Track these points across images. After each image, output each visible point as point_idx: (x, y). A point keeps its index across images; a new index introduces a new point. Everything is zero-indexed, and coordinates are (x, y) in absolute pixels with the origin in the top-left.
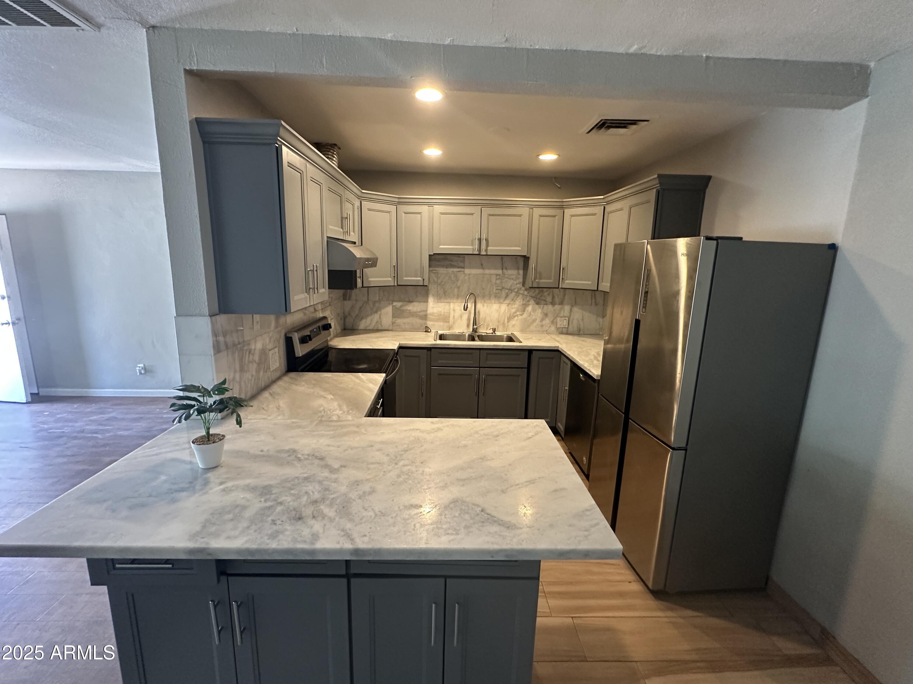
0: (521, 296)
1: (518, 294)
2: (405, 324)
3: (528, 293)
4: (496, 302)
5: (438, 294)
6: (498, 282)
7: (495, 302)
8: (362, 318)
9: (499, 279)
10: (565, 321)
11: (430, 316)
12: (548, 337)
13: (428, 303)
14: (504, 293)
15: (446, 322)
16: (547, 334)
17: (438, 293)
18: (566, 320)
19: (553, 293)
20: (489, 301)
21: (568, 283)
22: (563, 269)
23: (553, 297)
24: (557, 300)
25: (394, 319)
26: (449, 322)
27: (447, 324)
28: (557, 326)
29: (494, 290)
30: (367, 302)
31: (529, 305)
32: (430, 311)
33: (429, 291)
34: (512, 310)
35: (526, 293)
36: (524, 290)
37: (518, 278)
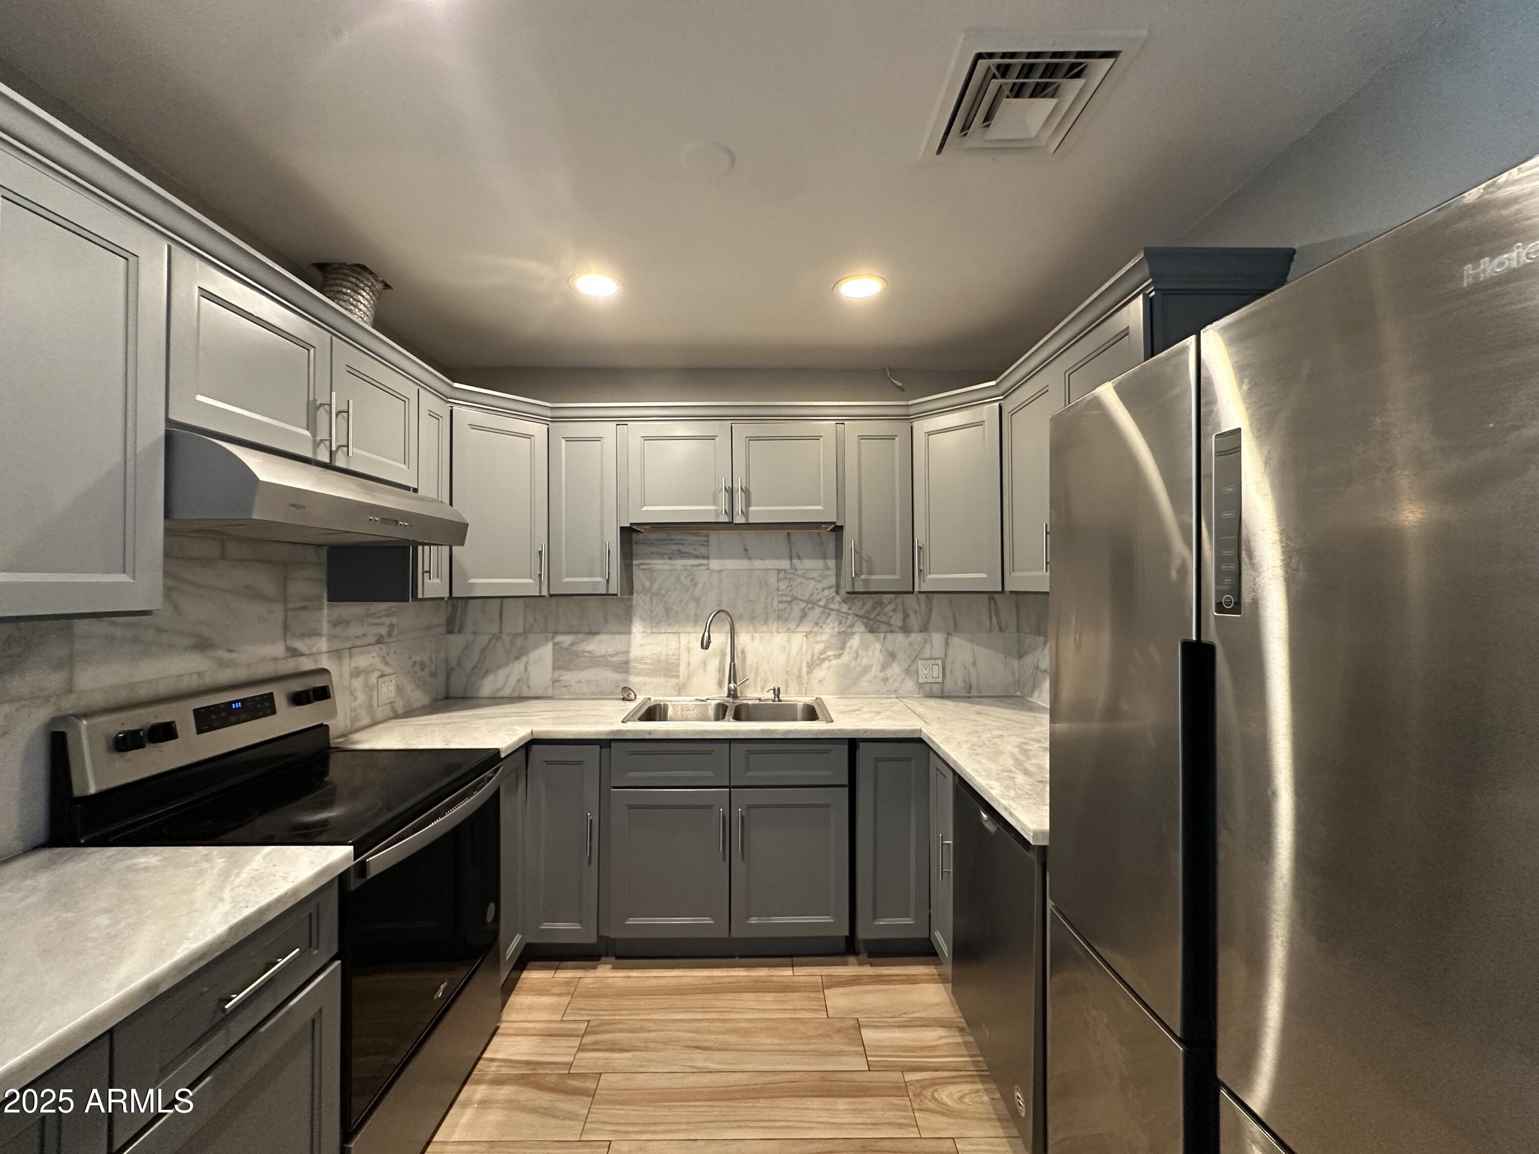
0: (833, 615)
1: (827, 611)
2: (581, 682)
3: (850, 609)
4: (780, 630)
5: (654, 614)
6: (783, 585)
7: (777, 629)
8: (486, 673)
9: (785, 578)
10: (935, 668)
11: (636, 665)
12: (899, 705)
13: (633, 635)
14: (796, 610)
15: (673, 677)
16: (897, 698)
17: (652, 613)
18: (938, 665)
19: (903, 606)
20: (765, 629)
21: (933, 580)
22: (920, 548)
23: (906, 617)
24: (914, 621)
25: (557, 673)
26: (678, 676)
27: (673, 681)
28: (918, 678)
29: (775, 602)
30: (497, 637)
31: (854, 633)
32: (635, 653)
33: (634, 609)
34: (815, 646)
35: (845, 608)
36: (840, 603)
37: (825, 577)
